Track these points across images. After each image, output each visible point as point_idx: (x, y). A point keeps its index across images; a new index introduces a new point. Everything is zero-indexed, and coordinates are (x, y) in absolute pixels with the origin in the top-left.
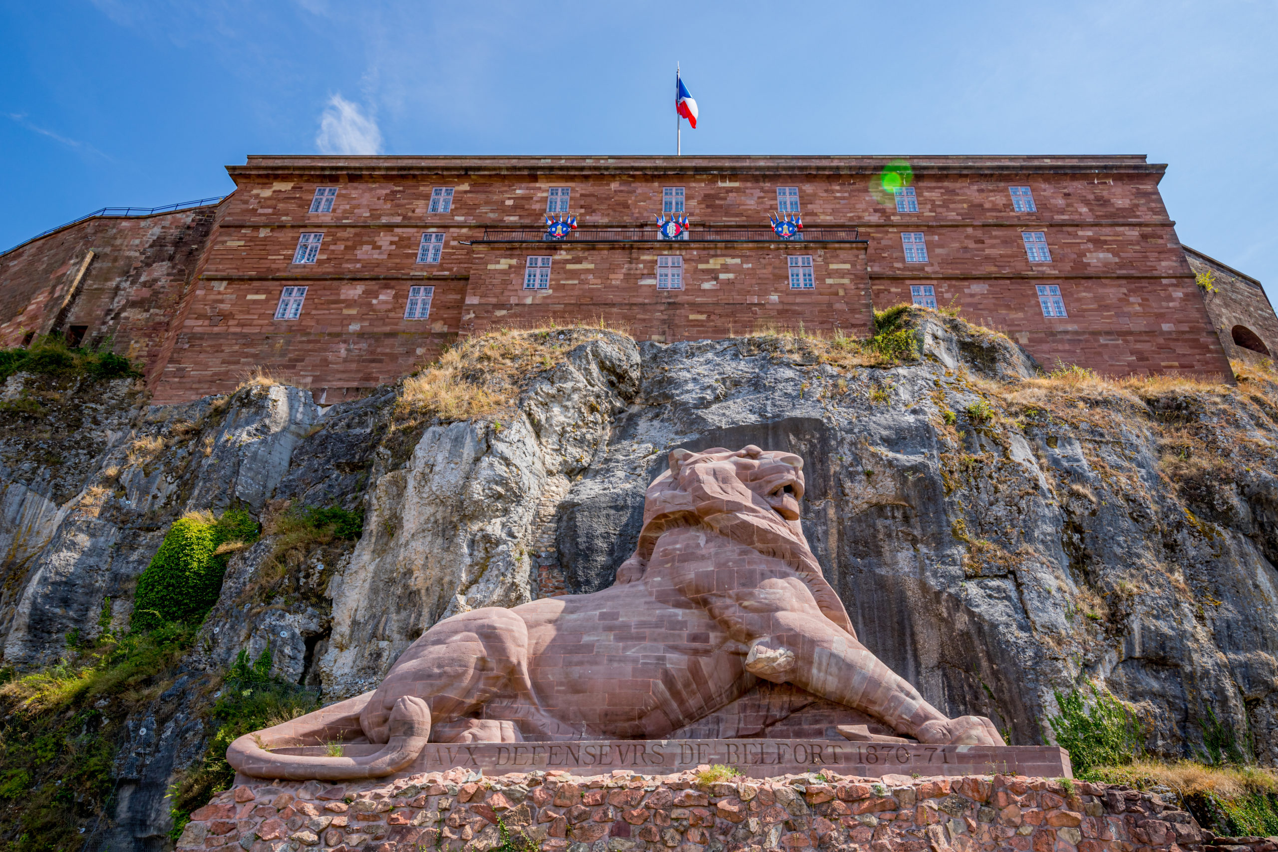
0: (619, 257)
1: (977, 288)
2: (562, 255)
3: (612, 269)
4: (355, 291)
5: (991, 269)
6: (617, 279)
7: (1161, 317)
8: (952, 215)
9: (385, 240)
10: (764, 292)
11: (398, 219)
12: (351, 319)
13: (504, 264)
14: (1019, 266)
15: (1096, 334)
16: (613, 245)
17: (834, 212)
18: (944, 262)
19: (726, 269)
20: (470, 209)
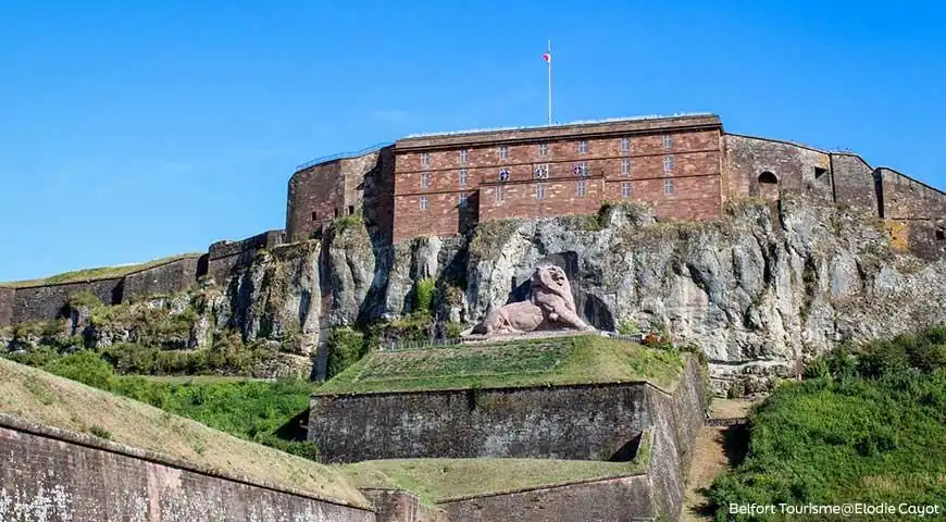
0: (525, 186)
1: (645, 183)
2: (506, 187)
3: (523, 190)
4: (443, 197)
5: (650, 175)
6: (524, 196)
7: (704, 192)
8: (641, 151)
9: (448, 174)
10: (569, 198)
11: (451, 166)
12: (444, 208)
13: (489, 191)
14: (660, 172)
15: (680, 201)
16: (523, 182)
17: (599, 152)
18: (635, 173)
19: (558, 189)
20: (474, 159)
